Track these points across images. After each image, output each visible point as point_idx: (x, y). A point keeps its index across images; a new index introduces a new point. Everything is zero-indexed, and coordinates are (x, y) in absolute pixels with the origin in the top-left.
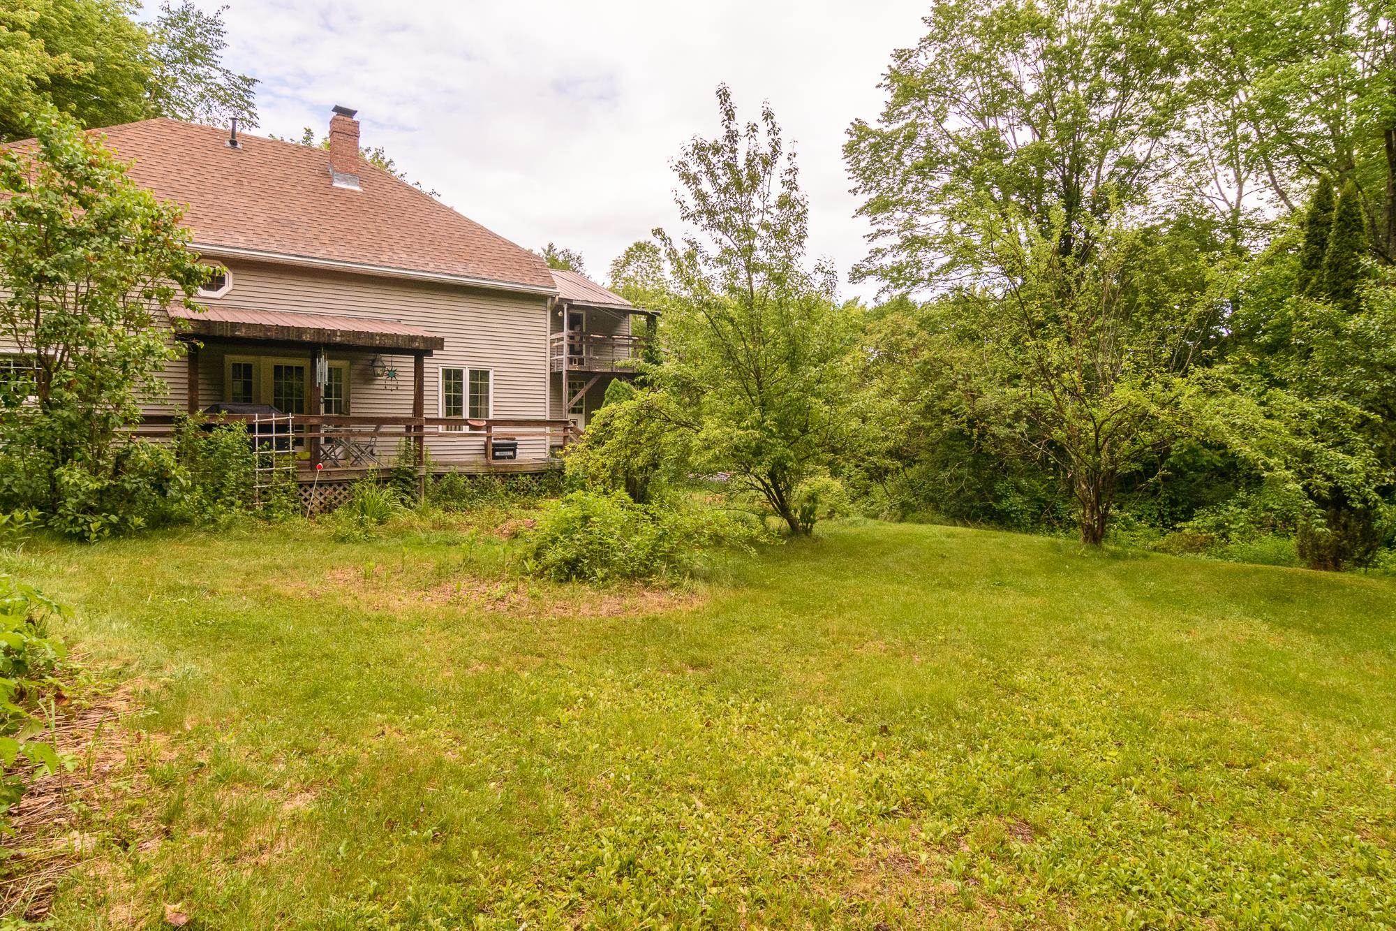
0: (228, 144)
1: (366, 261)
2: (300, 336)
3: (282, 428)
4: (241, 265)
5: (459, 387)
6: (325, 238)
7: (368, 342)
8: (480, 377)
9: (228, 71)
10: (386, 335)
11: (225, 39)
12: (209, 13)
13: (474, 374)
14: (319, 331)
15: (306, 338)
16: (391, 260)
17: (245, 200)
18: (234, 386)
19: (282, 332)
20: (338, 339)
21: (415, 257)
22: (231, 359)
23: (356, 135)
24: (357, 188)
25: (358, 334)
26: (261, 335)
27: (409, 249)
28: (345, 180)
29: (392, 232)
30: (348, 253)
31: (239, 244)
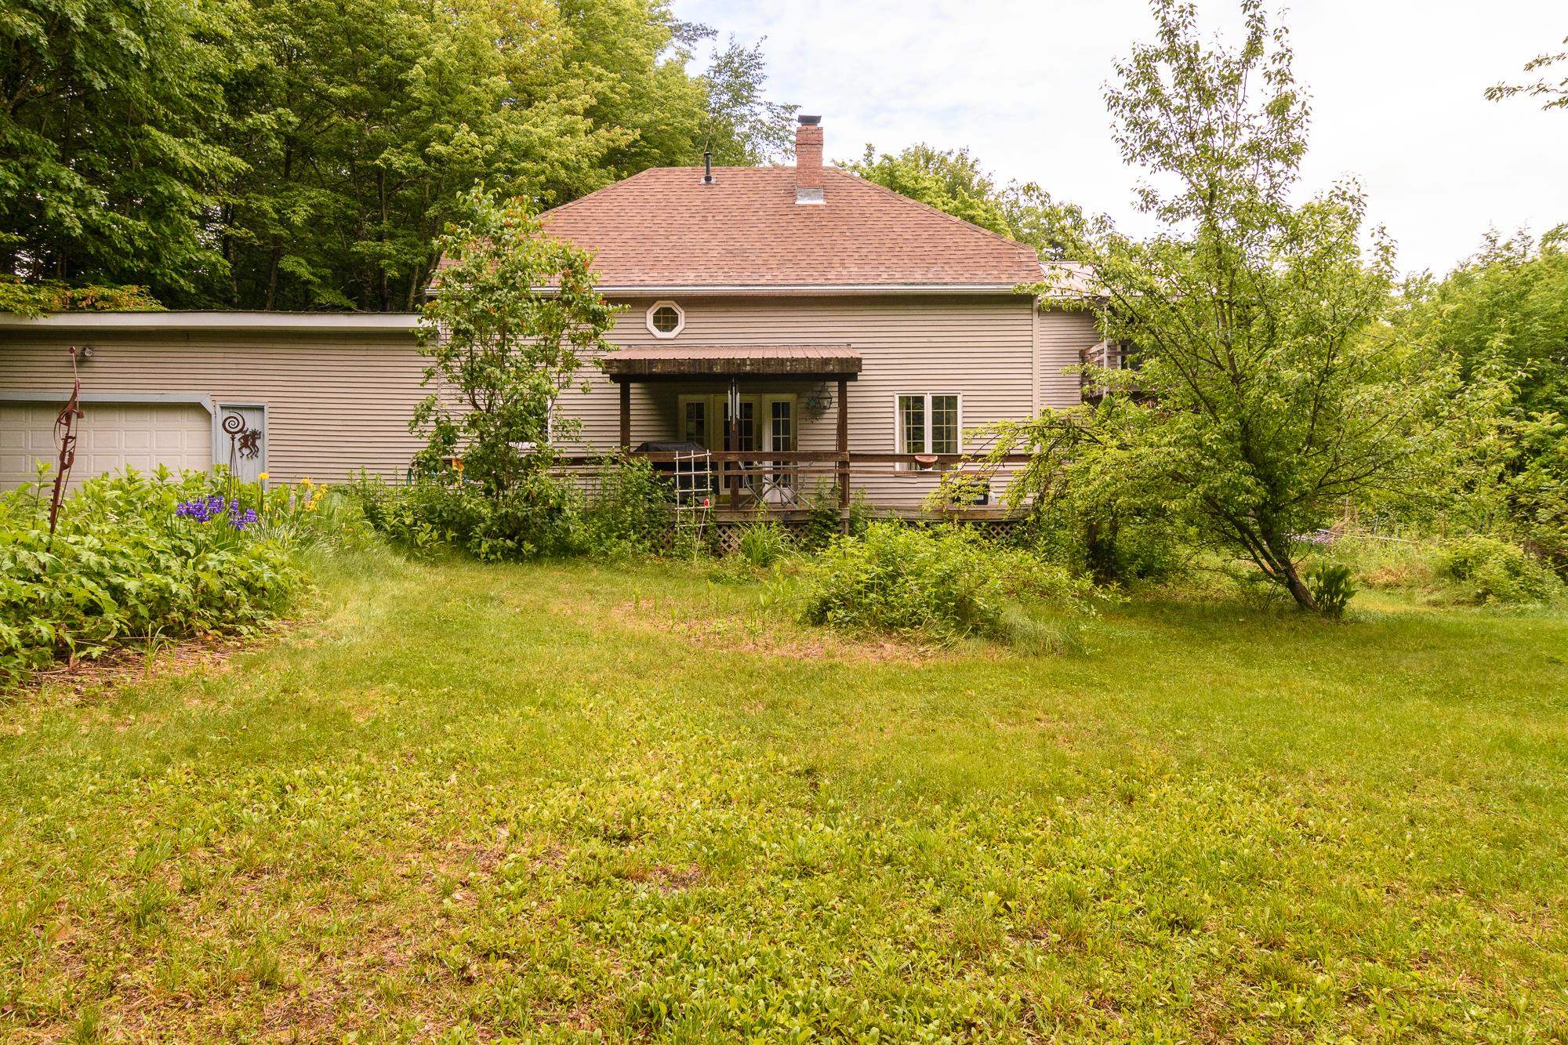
0: (703, 181)
1: (811, 281)
2: (711, 368)
3: (701, 465)
4: (695, 303)
5: (919, 418)
6: (773, 263)
7: (779, 370)
8: (945, 405)
9: (770, 104)
10: (797, 360)
11: (765, 70)
12: (750, 49)
13: (937, 402)
14: (728, 361)
15: (717, 369)
16: (839, 276)
17: (706, 236)
18: (688, 426)
19: (694, 365)
20: (748, 368)
21: (867, 268)
22: (685, 399)
23: (819, 143)
24: (821, 202)
25: (766, 361)
26: (675, 369)
27: (863, 261)
28: (808, 195)
29: (847, 244)
30: (793, 275)
31: (689, 282)
